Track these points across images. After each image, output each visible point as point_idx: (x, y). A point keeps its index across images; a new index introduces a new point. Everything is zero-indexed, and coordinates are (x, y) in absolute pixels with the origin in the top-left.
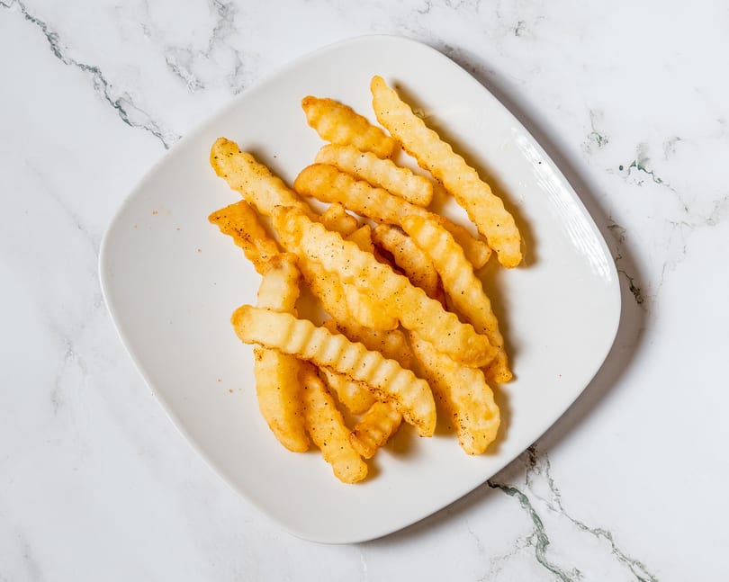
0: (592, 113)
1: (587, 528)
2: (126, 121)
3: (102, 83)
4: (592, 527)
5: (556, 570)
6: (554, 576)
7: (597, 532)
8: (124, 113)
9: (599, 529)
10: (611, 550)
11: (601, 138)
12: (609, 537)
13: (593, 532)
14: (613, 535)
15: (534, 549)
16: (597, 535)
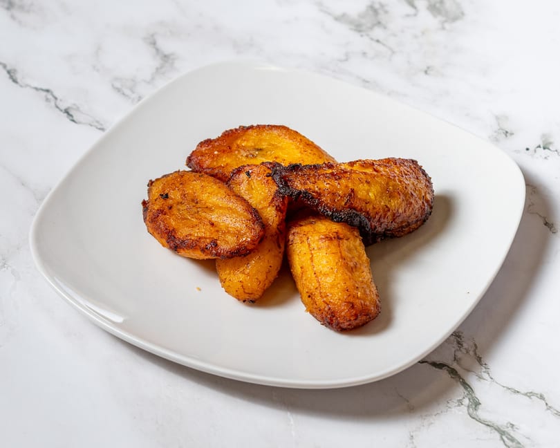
0: (497, 118)
1: (518, 392)
2: (73, 121)
3: (53, 99)
4: (523, 391)
5: (489, 424)
6: (489, 428)
7: (529, 395)
8: (71, 116)
9: (531, 393)
10: (545, 407)
11: (507, 132)
12: (542, 397)
13: (526, 394)
14: (545, 396)
15: (466, 408)
16: (529, 397)
